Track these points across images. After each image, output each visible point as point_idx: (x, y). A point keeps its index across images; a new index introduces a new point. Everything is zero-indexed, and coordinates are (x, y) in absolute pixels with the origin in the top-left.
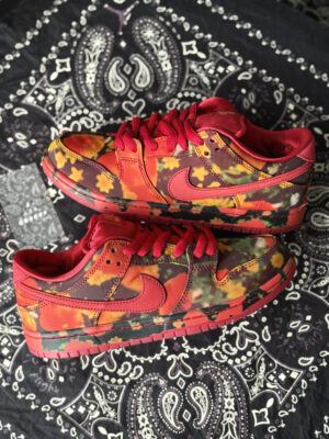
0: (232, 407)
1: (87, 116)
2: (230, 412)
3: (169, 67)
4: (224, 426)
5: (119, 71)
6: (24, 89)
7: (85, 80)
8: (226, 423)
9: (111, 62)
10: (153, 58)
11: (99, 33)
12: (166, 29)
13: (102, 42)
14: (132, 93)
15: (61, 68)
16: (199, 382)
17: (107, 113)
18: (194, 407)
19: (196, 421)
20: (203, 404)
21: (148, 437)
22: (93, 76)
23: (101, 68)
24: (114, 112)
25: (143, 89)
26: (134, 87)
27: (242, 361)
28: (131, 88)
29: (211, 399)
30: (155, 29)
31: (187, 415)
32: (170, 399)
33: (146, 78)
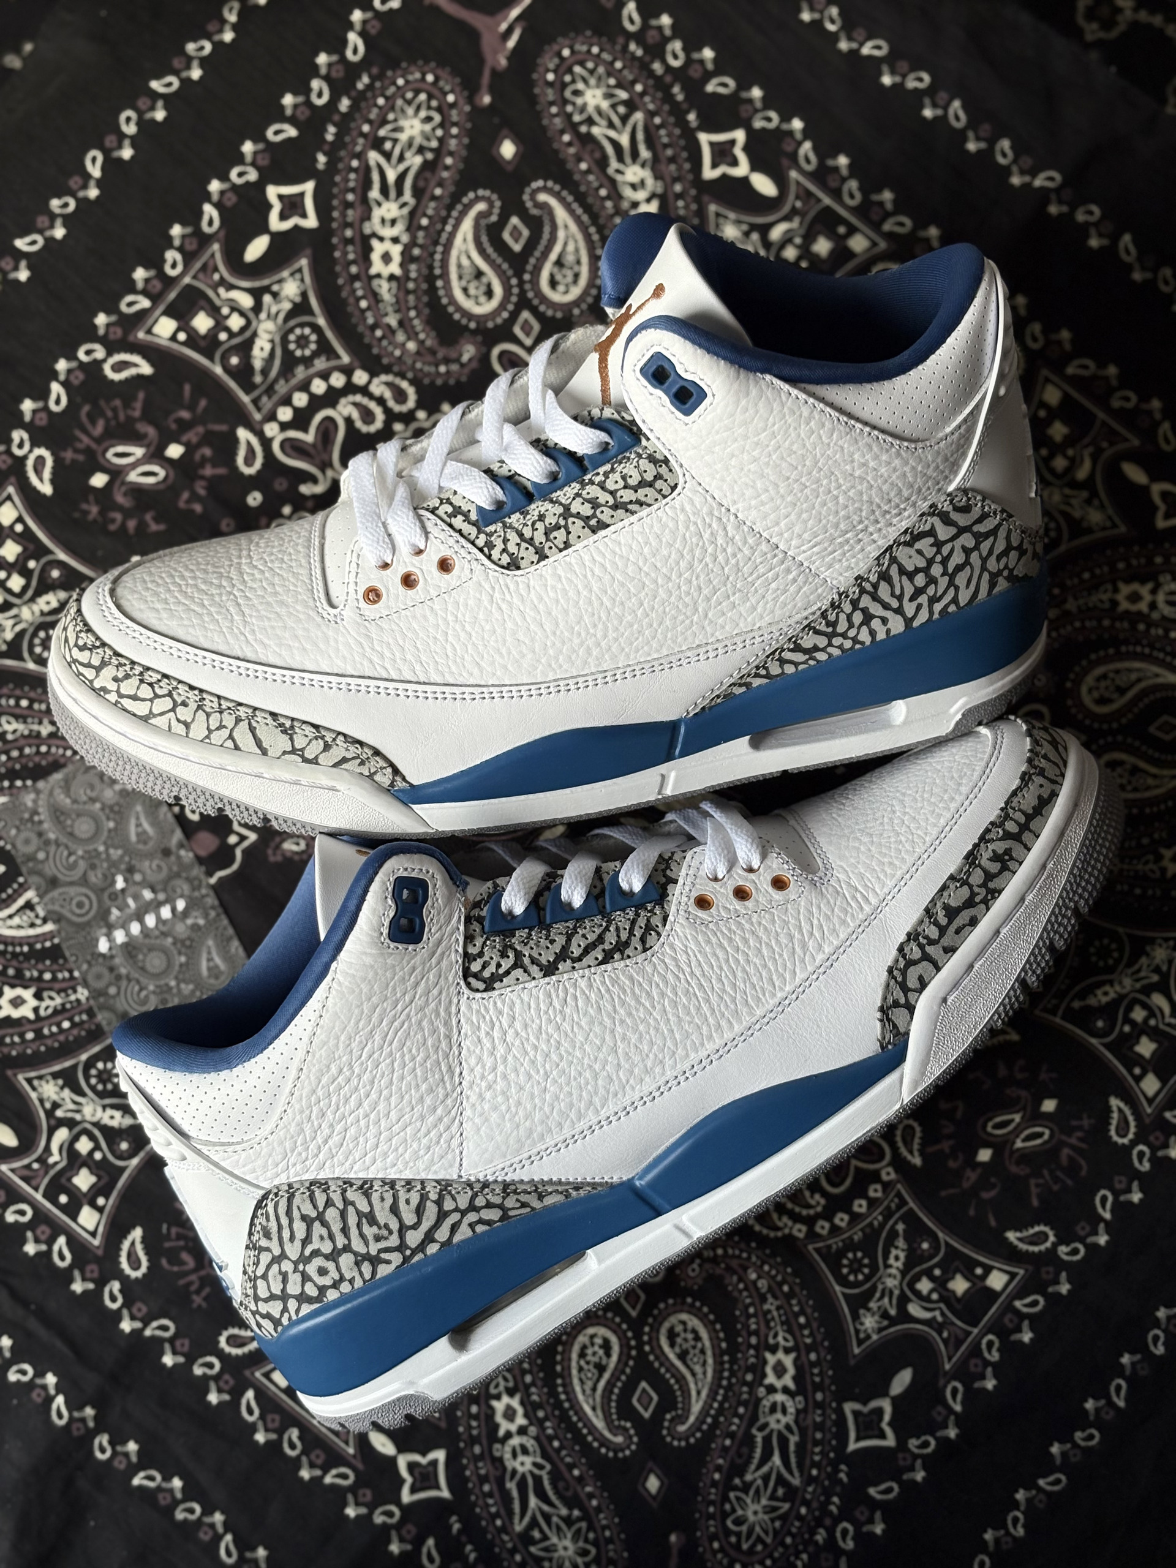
0: (788, 1381)
1: (364, 391)
4: (759, 1440)
5: (484, 239)
6: (145, 293)
7: (367, 261)
8: (767, 1431)
9: (459, 207)
10: (603, 192)
11: (417, 92)
12: (651, 82)
13: (428, 127)
14: (526, 321)
15: (283, 217)
16: (689, 1300)
17: (439, 382)
18: (668, 1376)
19: (672, 1420)
20: (698, 1369)
21: (522, 1464)
22: (396, 251)
23: (424, 222)
24: (464, 379)
25: (567, 307)
26: (536, 302)
27: (835, 1230)
28: (524, 303)
29: (723, 1353)
30: (612, 81)
31: (645, 1400)
32: (596, 1348)
33: (576, 268)
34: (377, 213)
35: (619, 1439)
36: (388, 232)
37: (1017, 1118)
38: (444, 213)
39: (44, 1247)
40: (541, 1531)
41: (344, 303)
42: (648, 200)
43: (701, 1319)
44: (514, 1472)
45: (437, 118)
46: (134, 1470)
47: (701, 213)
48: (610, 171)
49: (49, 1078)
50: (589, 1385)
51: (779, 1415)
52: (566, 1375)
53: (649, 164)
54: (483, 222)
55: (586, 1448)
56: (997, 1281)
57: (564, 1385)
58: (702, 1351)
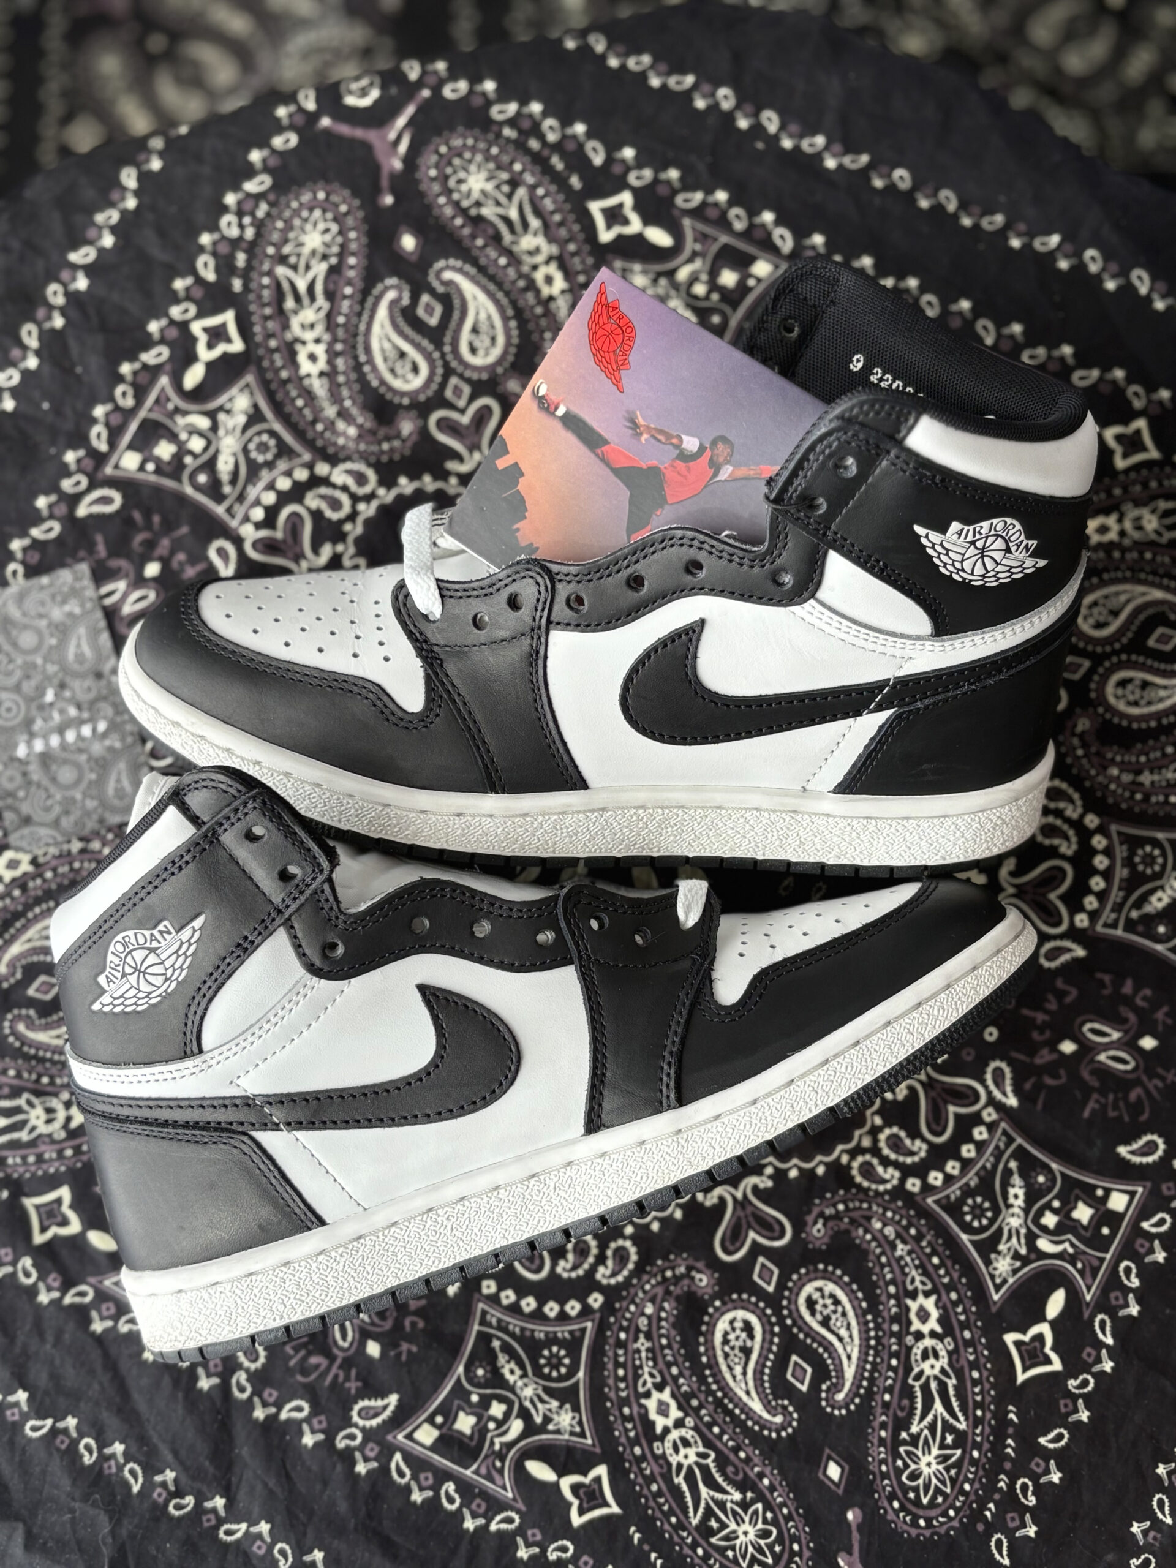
0: (933, 1324)
2: (928, 1342)
3: (560, 284)
4: (917, 1389)
5: (401, 322)
7: (295, 365)
8: (923, 1379)
9: (371, 299)
10: (503, 261)
11: (311, 210)
12: (529, 159)
13: (327, 237)
14: (456, 386)
15: (211, 346)
16: (821, 1266)
17: (385, 458)
18: (815, 1345)
19: (828, 1391)
20: (843, 1332)
21: (686, 1456)
22: (320, 349)
23: (341, 320)
24: (407, 452)
25: (491, 368)
26: (460, 369)
27: (949, 1178)
28: (450, 372)
29: (865, 1312)
30: (491, 165)
31: (800, 1374)
32: (738, 1332)
33: (491, 332)
34: (295, 321)
36: (309, 336)
38: (357, 308)
40: (718, 1520)
41: (284, 402)
42: (547, 263)
43: (836, 1283)
44: (680, 1466)
45: (335, 228)
48: (505, 242)
50: (738, 1370)
51: (932, 1361)
52: (712, 1365)
53: (540, 231)
54: (397, 308)
57: (713, 1376)
58: (844, 1314)
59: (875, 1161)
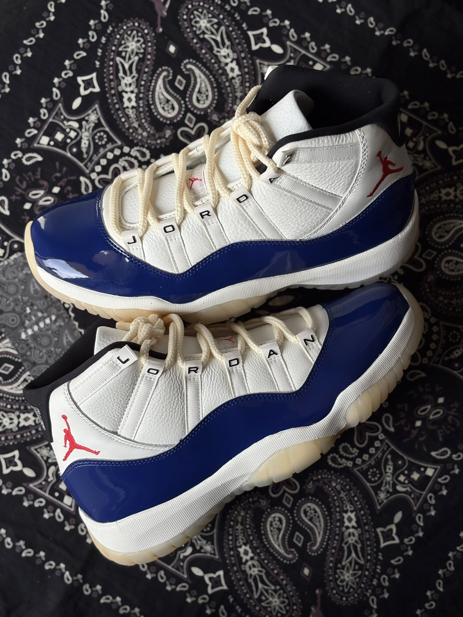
0: (354, 523)
1: (129, 155)
2: (351, 530)
3: (237, 72)
4: (345, 548)
5: (168, 86)
6: (34, 127)
7: (122, 102)
8: (348, 544)
9: (156, 75)
10: (213, 61)
11: (132, 31)
12: (226, 14)
13: (138, 44)
14: (190, 117)
15: (85, 89)
16: (310, 498)
17: (158, 147)
18: (306, 528)
19: (310, 546)
20: (318, 524)
21: (254, 571)
22: (133, 96)
23: (143, 83)
24: (168, 144)
25: (205, 110)
26: (192, 109)
27: (364, 461)
28: (187, 110)
29: (327, 516)
30: (210, 15)
31: (299, 539)
32: (276, 522)
33: (207, 93)
34: (123, 82)
35: (290, 556)
36: (128, 89)
37: (429, 407)
38: (150, 78)
39: (52, 515)
40: (265, 597)
41: (115, 120)
42: (232, 62)
43: (316, 505)
44: (251, 575)
45: (142, 40)
46: (100, 596)
47: (254, 64)
48: (215, 52)
49: (44, 447)
50: (276, 537)
51: (352, 537)
52: (266, 534)
53: (230, 47)
54: (166, 80)
55: (278, 562)
56: (430, 472)
57: (266, 538)
58: (318, 517)
59: (337, 456)
